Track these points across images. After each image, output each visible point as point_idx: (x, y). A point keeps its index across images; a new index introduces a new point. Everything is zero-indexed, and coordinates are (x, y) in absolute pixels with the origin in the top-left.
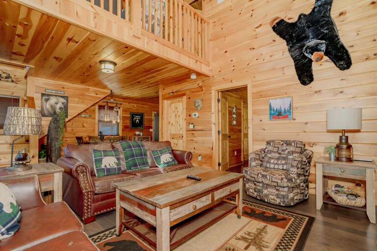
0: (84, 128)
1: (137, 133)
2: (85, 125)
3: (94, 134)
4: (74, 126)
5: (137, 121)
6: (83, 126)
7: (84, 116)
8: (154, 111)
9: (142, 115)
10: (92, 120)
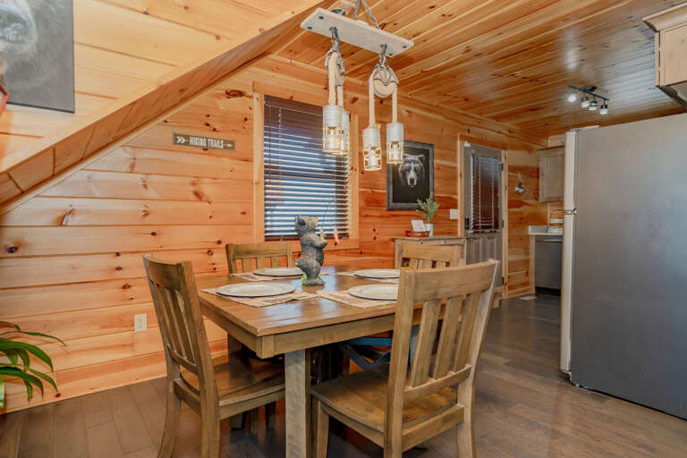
0: (202, 205)
1: (418, 225)
2: (207, 189)
3: (250, 233)
4: (151, 193)
5: (412, 175)
6: (198, 195)
7: (202, 143)
8: (463, 138)
9: (426, 153)
10: (239, 166)
